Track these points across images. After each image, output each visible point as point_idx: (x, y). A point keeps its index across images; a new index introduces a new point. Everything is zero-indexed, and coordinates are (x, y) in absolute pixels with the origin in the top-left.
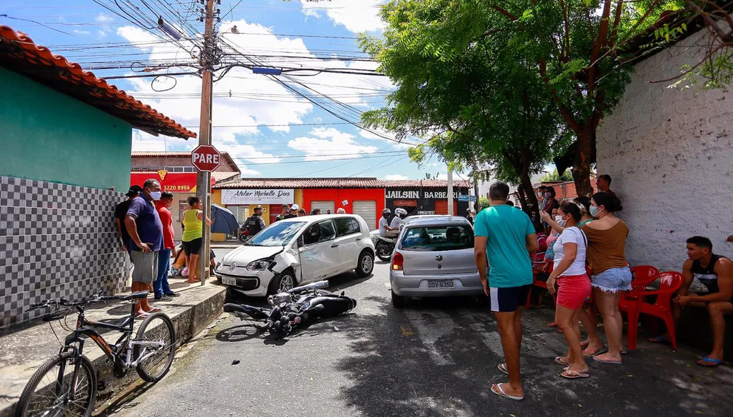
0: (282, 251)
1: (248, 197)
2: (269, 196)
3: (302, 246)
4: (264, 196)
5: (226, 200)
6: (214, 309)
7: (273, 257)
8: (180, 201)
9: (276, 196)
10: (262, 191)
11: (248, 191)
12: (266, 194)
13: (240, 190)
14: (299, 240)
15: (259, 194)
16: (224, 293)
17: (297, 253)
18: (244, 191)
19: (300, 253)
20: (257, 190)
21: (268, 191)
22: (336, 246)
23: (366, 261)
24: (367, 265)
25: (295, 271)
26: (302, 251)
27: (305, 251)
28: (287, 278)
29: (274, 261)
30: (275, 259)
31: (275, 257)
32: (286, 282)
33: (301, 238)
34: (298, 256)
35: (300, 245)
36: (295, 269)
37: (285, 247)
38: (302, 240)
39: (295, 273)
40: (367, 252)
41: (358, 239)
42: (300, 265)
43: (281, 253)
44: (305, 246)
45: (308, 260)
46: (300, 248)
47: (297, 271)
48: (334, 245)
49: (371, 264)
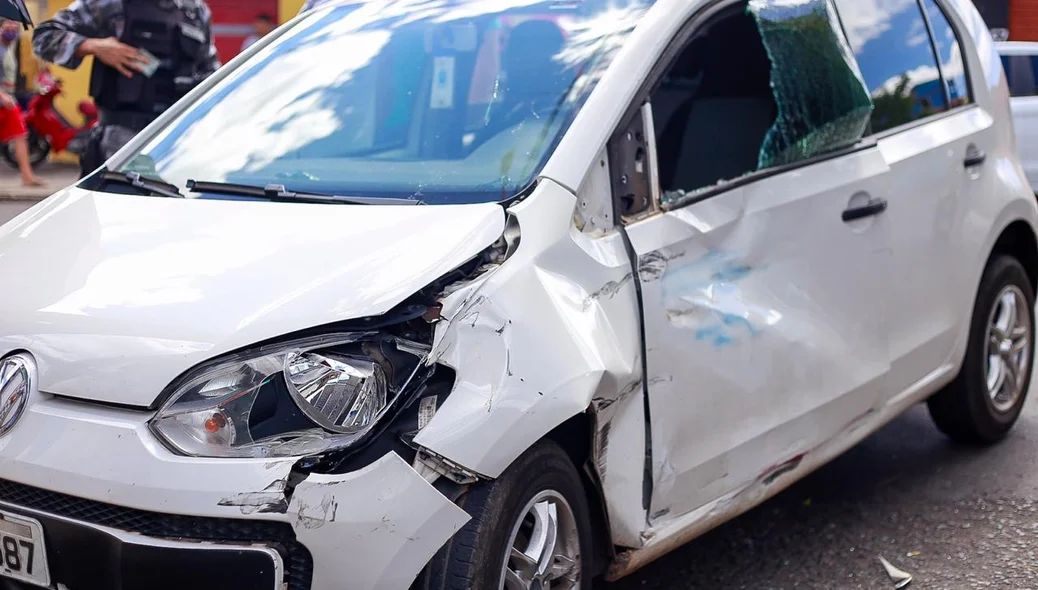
3: (646, 208)
7: (417, 315)
19: (637, 267)
22: (874, 210)
23: (1002, 325)
24: (1005, 357)
25: (604, 443)
26: (654, 255)
27: (677, 251)
28: (546, 512)
29: (431, 358)
30: (440, 331)
31: (441, 318)
32: (533, 553)
33: (639, 135)
34: (625, 295)
35: (635, 190)
36: (606, 428)
37: (513, 209)
38: (641, 153)
39: (596, 457)
40: (1009, 261)
41: (972, 156)
42: (643, 382)
43: (496, 277)
44: (673, 208)
45: (700, 335)
46: (633, 227)
47: (613, 439)
48: (863, 203)
49: (1024, 343)
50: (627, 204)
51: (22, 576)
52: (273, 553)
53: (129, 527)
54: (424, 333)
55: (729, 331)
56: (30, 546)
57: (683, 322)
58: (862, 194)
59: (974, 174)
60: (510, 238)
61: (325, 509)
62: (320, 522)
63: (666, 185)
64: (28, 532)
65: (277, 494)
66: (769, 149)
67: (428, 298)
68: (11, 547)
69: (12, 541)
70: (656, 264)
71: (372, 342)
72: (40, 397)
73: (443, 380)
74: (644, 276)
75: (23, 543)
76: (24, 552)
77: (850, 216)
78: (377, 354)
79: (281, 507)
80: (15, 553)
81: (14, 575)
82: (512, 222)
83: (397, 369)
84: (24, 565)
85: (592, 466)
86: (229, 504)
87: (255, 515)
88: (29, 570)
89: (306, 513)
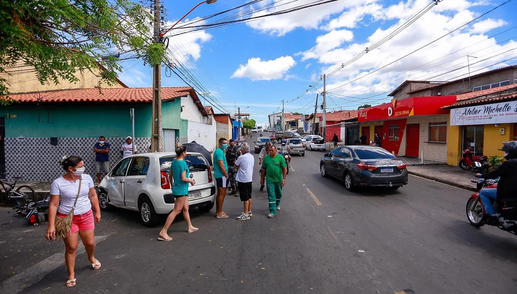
1: (477, 115)
2: (502, 112)
4: (495, 113)
5: (454, 121)
8: (430, 124)
9: (512, 111)
10: (494, 106)
11: (477, 108)
12: (498, 110)
13: (468, 108)
15: (489, 110)
18: (472, 108)
20: (487, 106)
21: (502, 105)
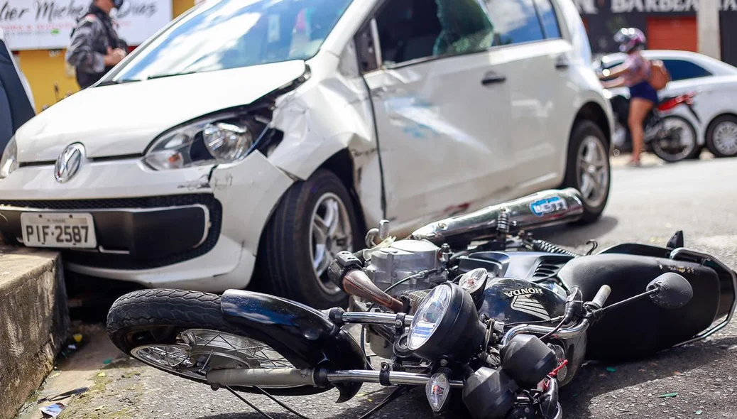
0: (296, 83)
3: (375, 68)
6: (18, 350)
7: (264, 106)
14: (360, 37)
16: (48, 282)
17: (360, 92)
19: (371, 94)
22: (499, 81)
23: (589, 158)
24: (592, 176)
25: (360, 178)
26: (380, 89)
27: (392, 90)
28: (332, 207)
29: (272, 125)
30: (275, 114)
31: (276, 107)
32: (327, 223)
33: (370, 35)
34: (365, 106)
35: (369, 60)
36: (360, 170)
37: (308, 62)
38: (371, 44)
39: (356, 184)
40: (589, 124)
41: (560, 63)
42: (378, 149)
43: (300, 90)
44: (389, 69)
45: (406, 130)
46: (368, 76)
47: (364, 176)
48: (493, 77)
49: (604, 171)
50: (365, 66)
51: (83, 245)
52: (204, 207)
53: (135, 206)
54: (269, 115)
55: (422, 131)
56: (86, 228)
57: (397, 123)
58: (492, 73)
59: (562, 74)
60: (306, 77)
61: (227, 179)
62: (225, 186)
63: (384, 59)
64: (85, 220)
65: (205, 180)
66: (440, 47)
67: (270, 98)
68: (76, 231)
69: (77, 228)
70: (381, 94)
71: (244, 117)
72: (87, 160)
73: (278, 136)
74: (374, 98)
75: (83, 227)
76: (83, 232)
77: (486, 82)
78: (246, 123)
79: (207, 186)
80: (79, 234)
81: (78, 245)
82: (308, 69)
83: (255, 130)
84: (83, 239)
85: (354, 190)
86: (182, 187)
87: (195, 190)
88: (86, 241)
89: (219, 183)
